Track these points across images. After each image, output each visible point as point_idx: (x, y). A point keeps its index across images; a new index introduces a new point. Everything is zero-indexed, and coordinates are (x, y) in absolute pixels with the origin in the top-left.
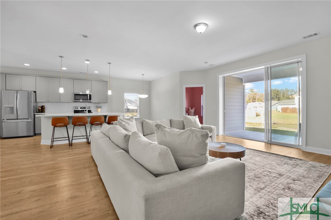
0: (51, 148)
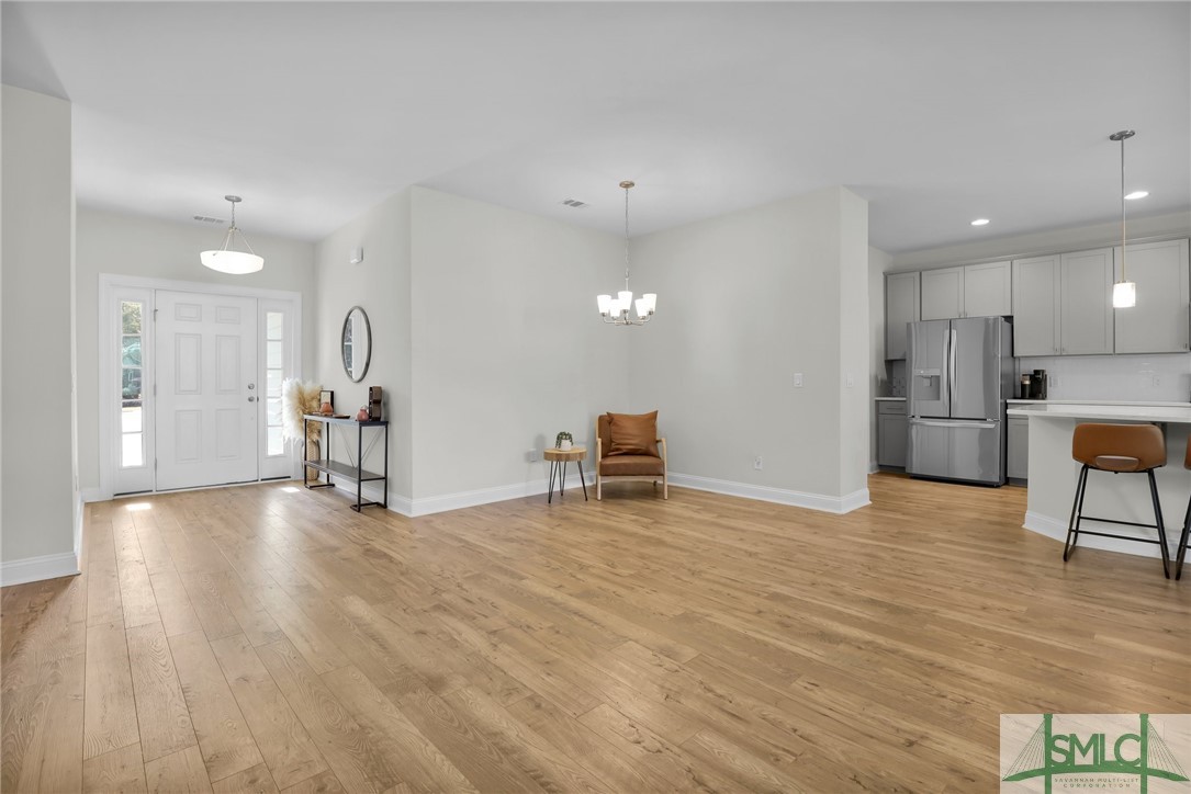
0: (1066, 558)
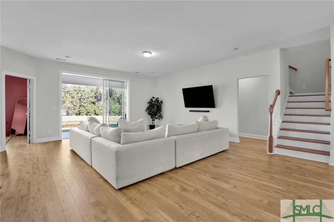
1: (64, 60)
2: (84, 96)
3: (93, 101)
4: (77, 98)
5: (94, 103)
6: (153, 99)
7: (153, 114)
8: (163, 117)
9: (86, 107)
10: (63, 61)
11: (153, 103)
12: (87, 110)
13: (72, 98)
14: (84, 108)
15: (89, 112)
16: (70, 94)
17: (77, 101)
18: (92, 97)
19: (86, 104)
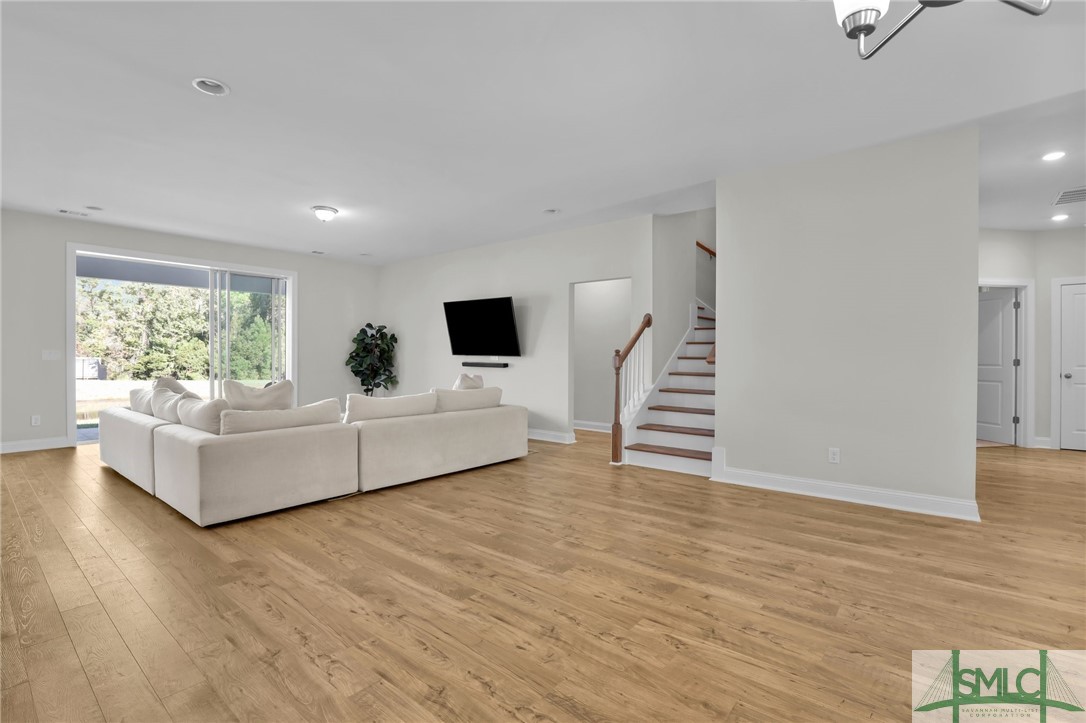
1: (83, 214)
2: (165, 310)
3: (199, 328)
4: (140, 318)
5: (201, 336)
6: (367, 329)
7: (368, 372)
8: (397, 382)
9: (172, 348)
10: (80, 217)
11: (368, 341)
12: (176, 359)
13: (120, 318)
14: (169, 353)
15: (185, 369)
16: (112, 305)
17: (137, 328)
18: (194, 316)
19: (174, 339)
